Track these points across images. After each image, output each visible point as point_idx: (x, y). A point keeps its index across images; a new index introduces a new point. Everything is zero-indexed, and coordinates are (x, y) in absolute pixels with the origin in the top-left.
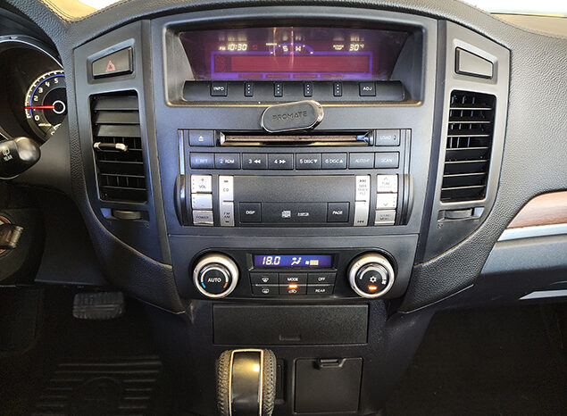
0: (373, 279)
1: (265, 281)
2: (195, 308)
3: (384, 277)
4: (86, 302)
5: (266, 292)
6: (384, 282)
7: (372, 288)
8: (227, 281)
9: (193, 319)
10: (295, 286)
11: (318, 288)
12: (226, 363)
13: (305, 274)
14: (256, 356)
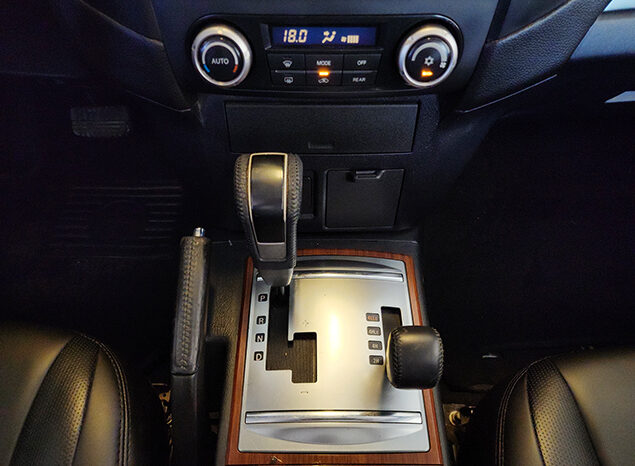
0: (429, 61)
1: (288, 65)
2: (203, 107)
3: (444, 58)
4: (85, 118)
5: (289, 81)
6: (443, 65)
7: (426, 73)
8: (237, 63)
9: (202, 121)
10: (326, 73)
11: (356, 76)
12: (243, 166)
13: (341, 56)
14: (279, 161)
